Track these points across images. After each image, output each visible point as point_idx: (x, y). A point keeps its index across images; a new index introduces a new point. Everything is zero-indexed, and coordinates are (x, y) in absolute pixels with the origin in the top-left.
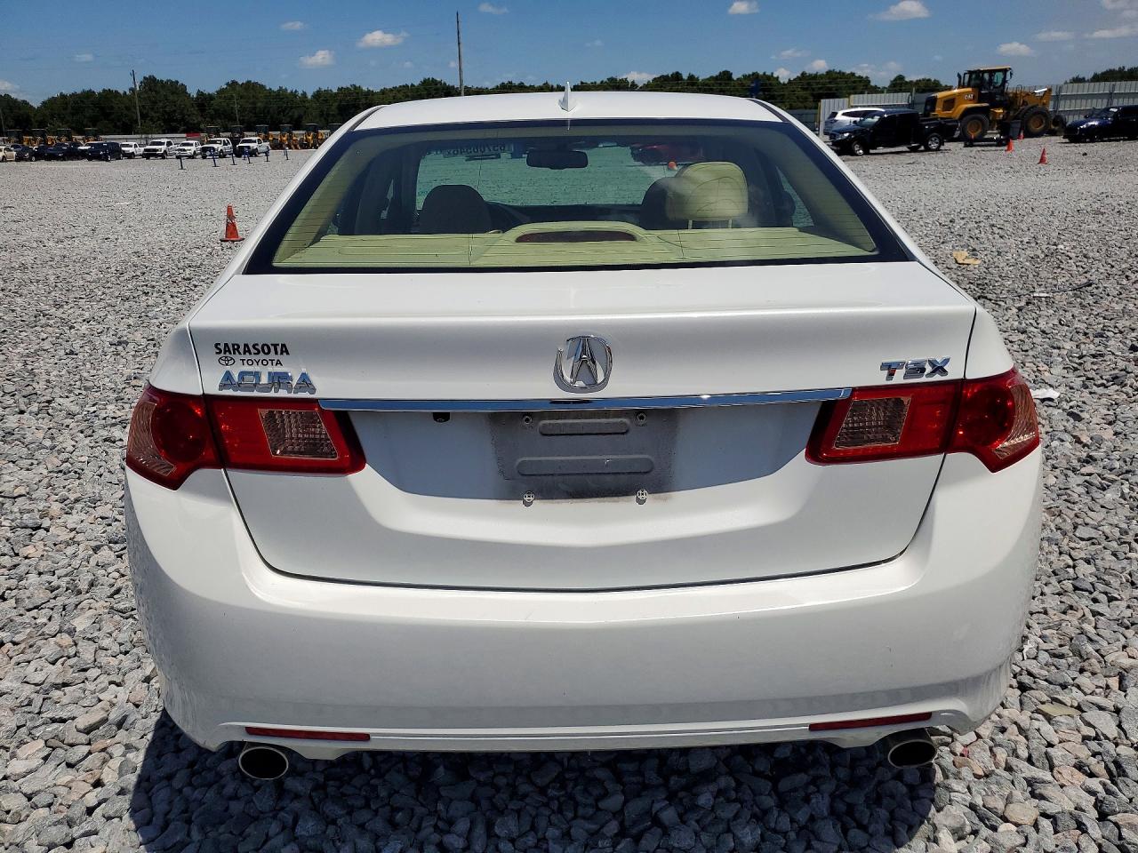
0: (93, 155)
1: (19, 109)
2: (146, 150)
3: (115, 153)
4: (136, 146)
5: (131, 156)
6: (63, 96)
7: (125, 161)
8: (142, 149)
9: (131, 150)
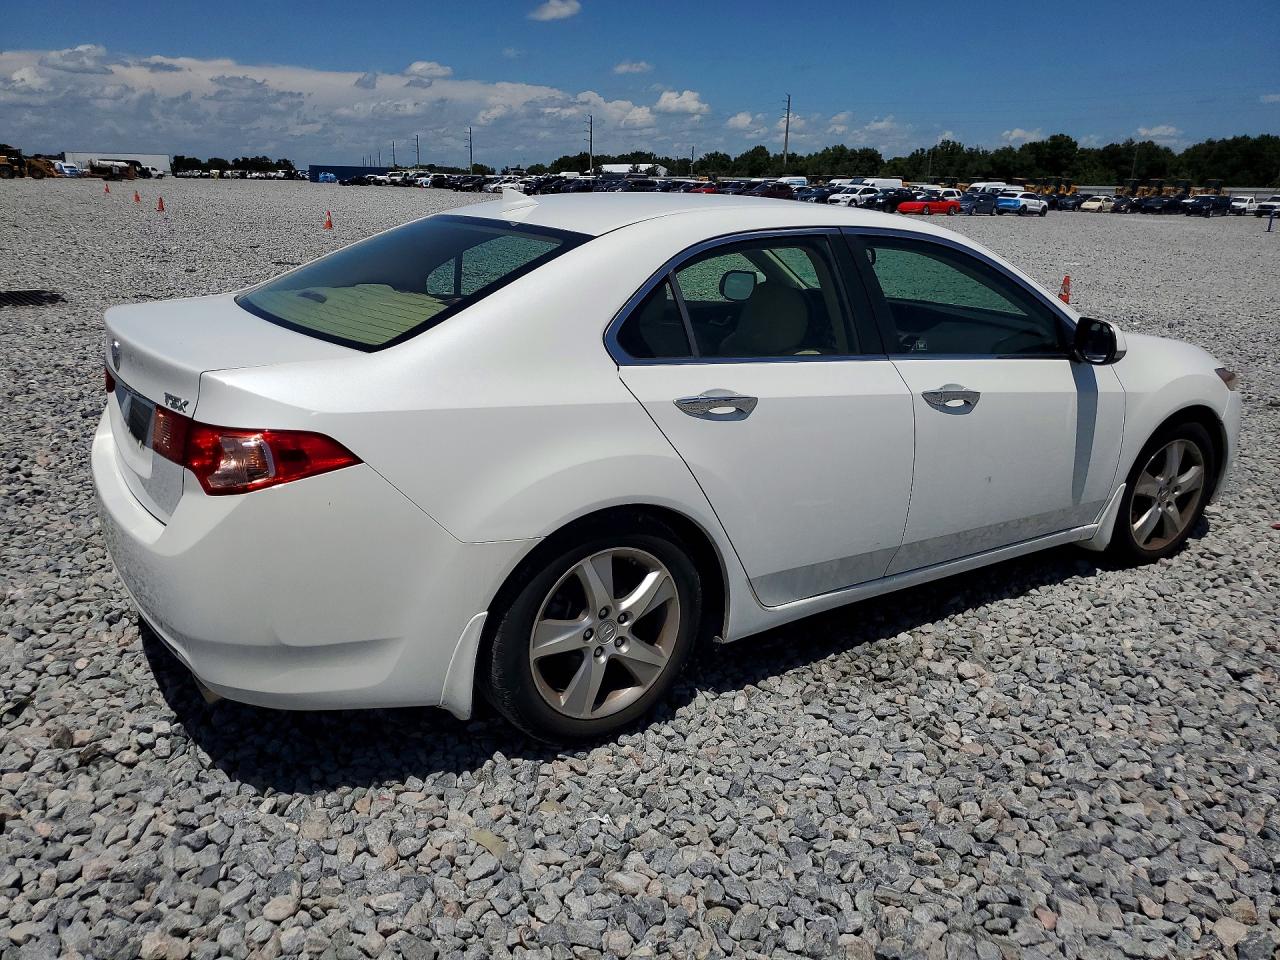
0: (1196, 210)
1: (1158, 156)
2: (1261, 206)
3: (1223, 207)
4: (1251, 201)
5: (1241, 212)
6: (1210, 143)
7: (1232, 218)
8: (1257, 204)
9: (1243, 205)
